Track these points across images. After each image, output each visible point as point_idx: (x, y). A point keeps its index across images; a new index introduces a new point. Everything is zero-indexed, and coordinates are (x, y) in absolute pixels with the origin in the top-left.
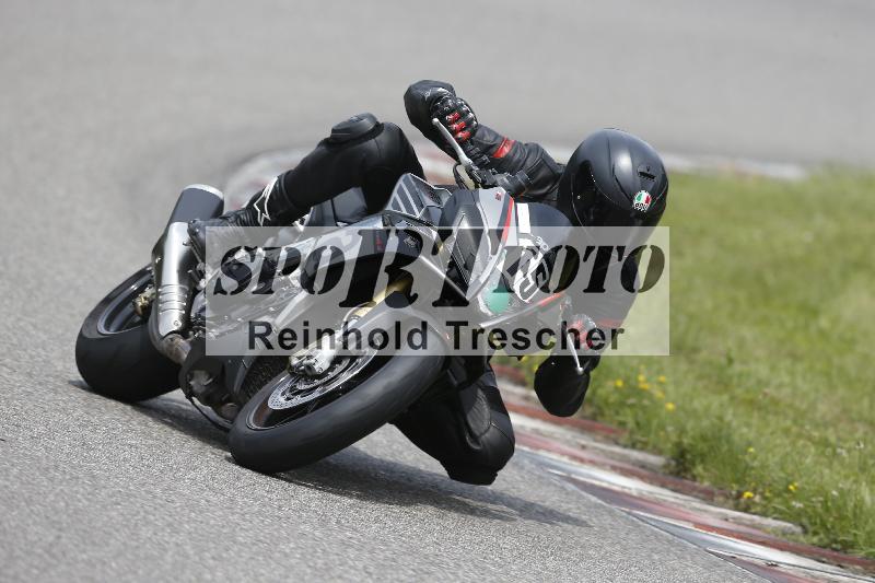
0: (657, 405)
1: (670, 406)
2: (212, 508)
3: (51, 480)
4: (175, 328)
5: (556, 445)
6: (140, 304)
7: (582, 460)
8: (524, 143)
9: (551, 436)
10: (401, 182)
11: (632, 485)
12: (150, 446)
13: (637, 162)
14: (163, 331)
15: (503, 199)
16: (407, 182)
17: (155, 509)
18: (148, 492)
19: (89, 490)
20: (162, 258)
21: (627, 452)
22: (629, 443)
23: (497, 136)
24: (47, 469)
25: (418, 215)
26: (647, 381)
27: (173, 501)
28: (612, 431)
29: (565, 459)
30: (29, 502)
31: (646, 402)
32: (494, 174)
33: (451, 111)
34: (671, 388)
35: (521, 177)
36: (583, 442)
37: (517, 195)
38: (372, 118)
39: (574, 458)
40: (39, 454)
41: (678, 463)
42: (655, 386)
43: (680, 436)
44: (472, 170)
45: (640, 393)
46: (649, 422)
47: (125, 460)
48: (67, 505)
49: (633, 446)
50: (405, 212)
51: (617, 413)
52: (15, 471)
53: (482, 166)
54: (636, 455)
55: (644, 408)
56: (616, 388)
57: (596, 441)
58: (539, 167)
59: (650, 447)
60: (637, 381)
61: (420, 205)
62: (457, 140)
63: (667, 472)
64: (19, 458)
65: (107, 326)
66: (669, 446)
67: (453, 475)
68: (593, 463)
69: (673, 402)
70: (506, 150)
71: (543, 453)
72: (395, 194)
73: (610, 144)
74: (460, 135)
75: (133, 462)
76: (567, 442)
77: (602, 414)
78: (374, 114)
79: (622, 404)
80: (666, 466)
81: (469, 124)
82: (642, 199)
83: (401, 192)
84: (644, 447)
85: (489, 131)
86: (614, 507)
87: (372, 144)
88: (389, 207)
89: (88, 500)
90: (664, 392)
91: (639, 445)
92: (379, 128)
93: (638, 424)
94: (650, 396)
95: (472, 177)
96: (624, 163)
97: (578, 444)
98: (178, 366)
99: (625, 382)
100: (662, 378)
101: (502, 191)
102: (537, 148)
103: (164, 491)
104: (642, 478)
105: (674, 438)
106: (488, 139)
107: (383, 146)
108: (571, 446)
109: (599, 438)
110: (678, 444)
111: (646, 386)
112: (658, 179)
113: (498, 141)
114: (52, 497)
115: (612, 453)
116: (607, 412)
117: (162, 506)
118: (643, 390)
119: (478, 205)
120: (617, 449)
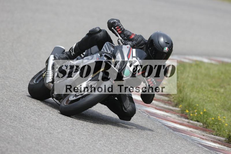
0: (223, 124)
1: (226, 125)
2: (105, 151)
3: (63, 144)
4: (50, 81)
5: (196, 135)
6: (44, 76)
7: (203, 139)
8: (138, 35)
9: (195, 132)
10: (105, 44)
11: (217, 145)
12: (89, 135)
13: (165, 40)
14: (47, 82)
15: (129, 48)
16: (107, 44)
17: (91, 151)
18: (88, 147)
19: (73, 146)
20: (48, 64)
21: (215, 136)
22: (216, 134)
23: (131, 33)
24: (62, 141)
25: (109, 52)
26: (220, 118)
27: (95, 149)
28: (212, 131)
29: (199, 139)
30: (57, 149)
31: (220, 123)
32: (128, 42)
33: (117, 26)
34: (227, 120)
35: (134, 42)
36: (204, 134)
37: (133, 47)
38: (99, 28)
39: (201, 138)
40: (60, 137)
41: (229, 140)
42: (222, 119)
43: (229, 133)
44: (122, 41)
45: (219, 121)
46: (221, 129)
47: (83, 138)
48: (67, 150)
49: (217, 135)
50: (106, 51)
51: (212, 126)
52: (53, 141)
53: (125, 40)
54: (217, 137)
55: (220, 125)
56: (212, 120)
57: (207, 134)
58: (141, 41)
59: (221, 135)
60: (218, 118)
61: (110, 50)
62: (118, 33)
63: (226, 142)
64: (54, 138)
65: (36, 81)
66: (226, 135)
67: (120, 118)
68: (206, 139)
69: (227, 124)
70: (133, 36)
71: (192, 137)
72: (104, 47)
73: (158, 35)
74: (119, 32)
75: (85, 139)
76: (199, 134)
77: (208, 127)
78: (100, 27)
79: (214, 124)
80: (225, 140)
81: (121, 29)
82: (166, 49)
83: (105, 47)
84: (219, 135)
85: (129, 32)
86: (212, 151)
87: (99, 34)
88: (102, 50)
89: (73, 149)
90: (225, 121)
91: (218, 135)
92: (100, 30)
93: (218, 129)
94: (221, 122)
95: (122, 42)
96: (162, 40)
97: (202, 134)
98: (50, 90)
99: (214, 118)
100: (224, 117)
101: (129, 46)
102: (141, 36)
103: (93, 146)
104: (219, 144)
105: (227, 133)
106: (129, 34)
107: (102, 35)
108: (200, 135)
109: (208, 133)
110: (229, 135)
111: (220, 119)
112: (170, 44)
113: (131, 34)
114: (63, 148)
115: (211, 137)
116: (210, 126)
117: (92, 151)
118: (219, 120)
119: (122, 49)
120: (212, 136)
